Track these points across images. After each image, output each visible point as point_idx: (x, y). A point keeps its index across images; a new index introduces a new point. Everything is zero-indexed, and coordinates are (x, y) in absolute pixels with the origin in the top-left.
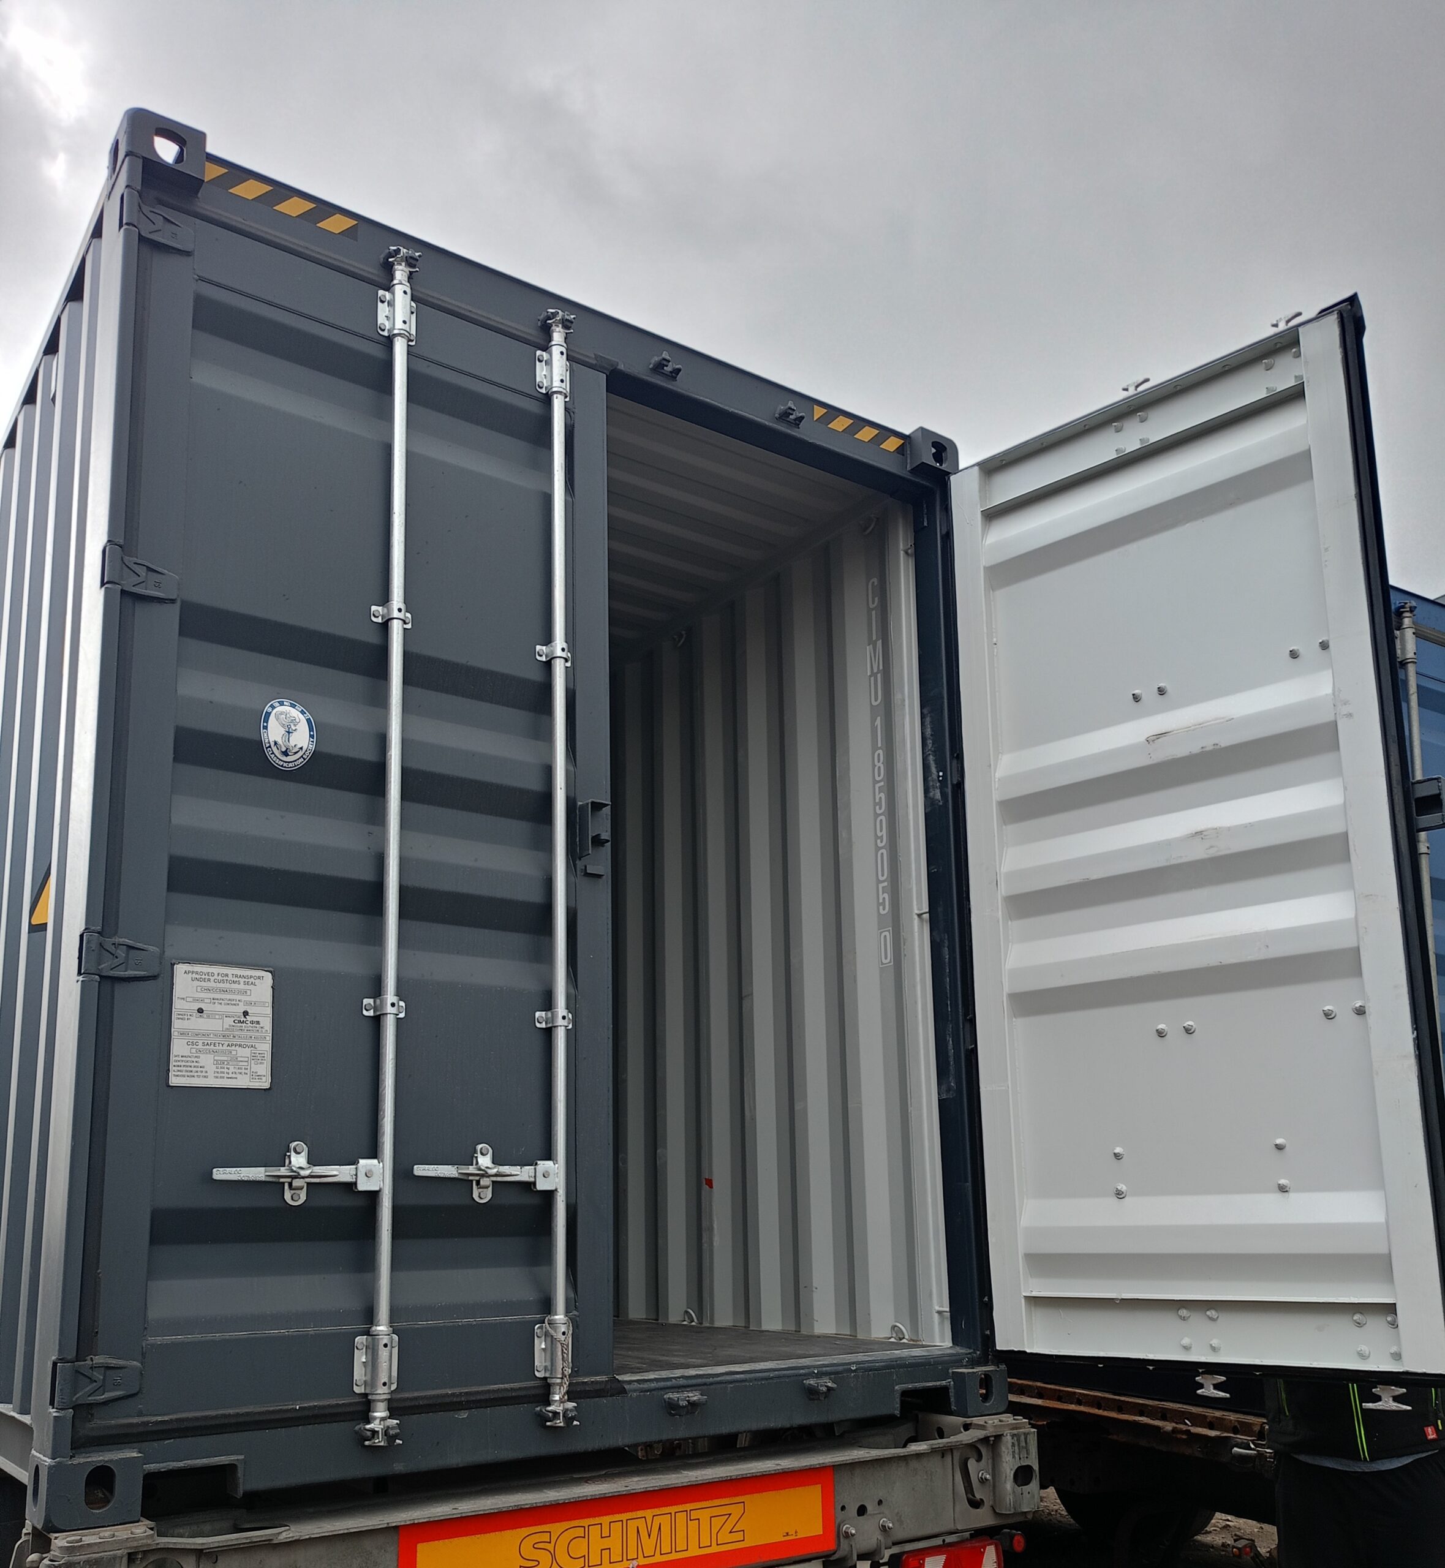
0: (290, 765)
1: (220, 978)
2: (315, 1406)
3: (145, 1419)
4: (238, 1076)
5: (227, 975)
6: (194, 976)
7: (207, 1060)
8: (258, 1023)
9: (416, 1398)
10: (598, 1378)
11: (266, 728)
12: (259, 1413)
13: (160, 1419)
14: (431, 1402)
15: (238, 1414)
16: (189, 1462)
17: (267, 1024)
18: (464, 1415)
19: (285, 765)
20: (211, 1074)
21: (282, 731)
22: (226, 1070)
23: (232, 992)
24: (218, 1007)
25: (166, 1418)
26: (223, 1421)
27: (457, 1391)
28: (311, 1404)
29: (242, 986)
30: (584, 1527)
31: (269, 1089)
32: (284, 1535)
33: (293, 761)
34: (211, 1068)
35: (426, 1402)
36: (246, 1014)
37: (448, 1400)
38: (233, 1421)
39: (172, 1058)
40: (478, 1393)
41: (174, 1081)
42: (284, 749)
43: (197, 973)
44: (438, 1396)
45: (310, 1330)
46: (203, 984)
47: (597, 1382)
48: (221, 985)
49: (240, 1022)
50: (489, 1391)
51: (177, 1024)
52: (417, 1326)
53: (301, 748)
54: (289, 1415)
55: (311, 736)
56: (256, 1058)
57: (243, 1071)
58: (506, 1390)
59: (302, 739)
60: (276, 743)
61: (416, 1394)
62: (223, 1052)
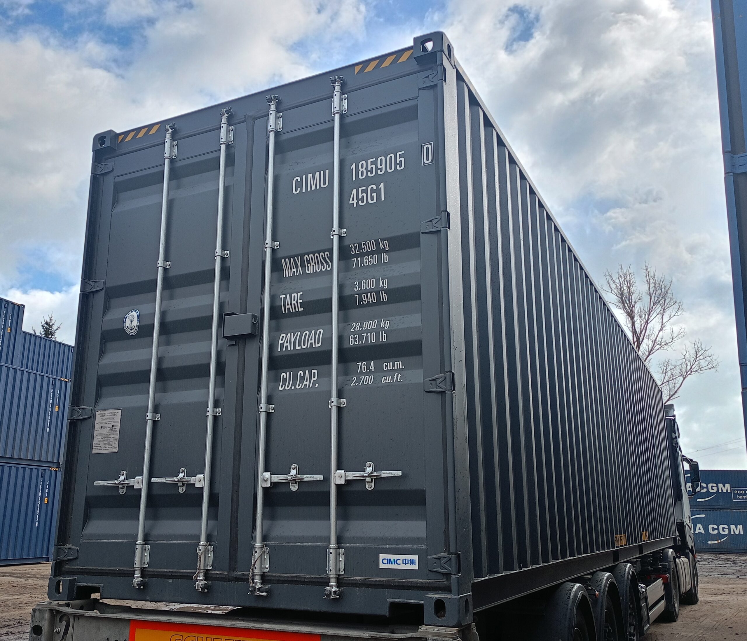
0: (134, 333)
1: (107, 414)
2: (122, 570)
3: (78, 567)
4: (109, 448)
5: (109, 413)
6: (101, 415)
7: (102, 444)
8: (116, 429)
9: (154, 571)
10: (223, 572)
11: (125, 323)
12: (107, 570)
13: (82, 568)
14: (159, 574)
15: (101, 569)
16: (88, 584)
17: (118, 429)
18: (171, 581)
19: (132, 333)
20: (102, 449)
21: (130, 322)
22: (106, 447)
23: (110, 419)
24: (106, 425)
25: (83, 568)
26: (97, 571)
27: (168, 570)
28: (122, 569)
29: (113, 416)
30: (212, 638)
31: (117, 452)
32: (88, 613)
33: (134, 332)
34: (103, 446)
35: (157, 573)
36: (113, 426)
37: (164, 574)
38: (100, 571)
39: (94, 444)
40: (175, 572)
41: (94, 452)
42: (130, 328)
43: (102, 414)
44: (161, 572)
45: (124, 541)
46: (103, 417)
47: (222, 574)
48: (108, 417)
49: (111, 429)
50: (181, 572)
51: (96, 432)
52: (157, 543)
53: (135, 326)
54: (115, 572)
55: (138, 321)
56: (114, 441)
57: (111, 446)
58: (185, 572)
59: (135, 323)
60: (128, 327)
61: (154, 570)
62: (106, 440)
